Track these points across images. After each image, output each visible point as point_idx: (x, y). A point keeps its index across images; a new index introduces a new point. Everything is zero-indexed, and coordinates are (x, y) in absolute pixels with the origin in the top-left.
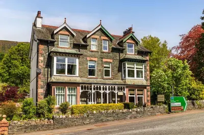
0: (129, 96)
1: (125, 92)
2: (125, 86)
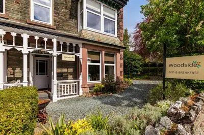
0: (89, 63)
1: (80, 55)
2: (80, 43)
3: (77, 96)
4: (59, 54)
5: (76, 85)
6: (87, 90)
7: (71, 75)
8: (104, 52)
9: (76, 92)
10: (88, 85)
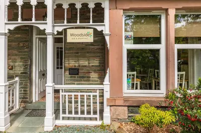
3: (99, 123)
4: (60, 29)
5: (95, 96)
6: (124, 112)
7: (95, 71)
8: (172, 12)
9: (95, 113)
10: (126, 100)
